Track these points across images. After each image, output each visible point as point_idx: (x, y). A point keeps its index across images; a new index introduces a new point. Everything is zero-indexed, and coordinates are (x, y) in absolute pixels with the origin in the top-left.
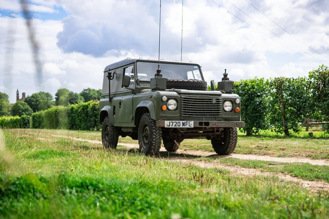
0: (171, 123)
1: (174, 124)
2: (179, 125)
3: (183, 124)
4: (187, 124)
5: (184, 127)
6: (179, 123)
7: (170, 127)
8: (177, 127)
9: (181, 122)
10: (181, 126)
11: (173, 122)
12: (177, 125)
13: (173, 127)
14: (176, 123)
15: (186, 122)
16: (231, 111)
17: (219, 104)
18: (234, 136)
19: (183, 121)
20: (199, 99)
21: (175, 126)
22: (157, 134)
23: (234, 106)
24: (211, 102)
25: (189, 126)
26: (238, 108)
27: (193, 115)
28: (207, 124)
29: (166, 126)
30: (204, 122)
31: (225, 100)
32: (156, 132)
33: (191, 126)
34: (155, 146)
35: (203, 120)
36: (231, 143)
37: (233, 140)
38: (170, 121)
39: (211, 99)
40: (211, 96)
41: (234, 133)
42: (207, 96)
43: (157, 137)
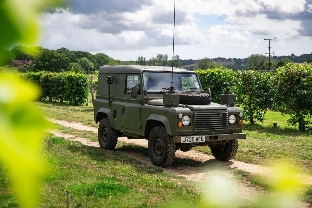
0: (187, 139)
1: (189, 139)
2: (193, 140)
3: (197, 139)
4: (200, 139)
5: (197, 142)
6: (193, 138)
7: (186, 142)
8: (192, 142)
9: (195, 137)
10: (195, 141)
11: (188, 138)
12: (191, 140)
13: (188, 142)
14: (190, 138)
15: (199, 137)
16: (235, 124)
17: (225, 118)
18: (235, 146)
19: (197, 137)
20: (209, 115)
21: (190, 141)
22: (172, 147)
23: (238, 119)
24: (218, 116)
25: (202, 141)
26: (241, 121)
27: (203, 129)
28: (216, 137)
29: (182, 142)
30: (214, 136)
31: (231, 113)
32: (171, 146)
33: (203, 141)
34: (169, 159)
35: (212, 134)
36: (232, 152)
37: (235, 149)
38: (186, 137)
39: (218, 114)
40: (218, 111)
41: (235, 143)
42: (215, 111)
43: (171, 150)
